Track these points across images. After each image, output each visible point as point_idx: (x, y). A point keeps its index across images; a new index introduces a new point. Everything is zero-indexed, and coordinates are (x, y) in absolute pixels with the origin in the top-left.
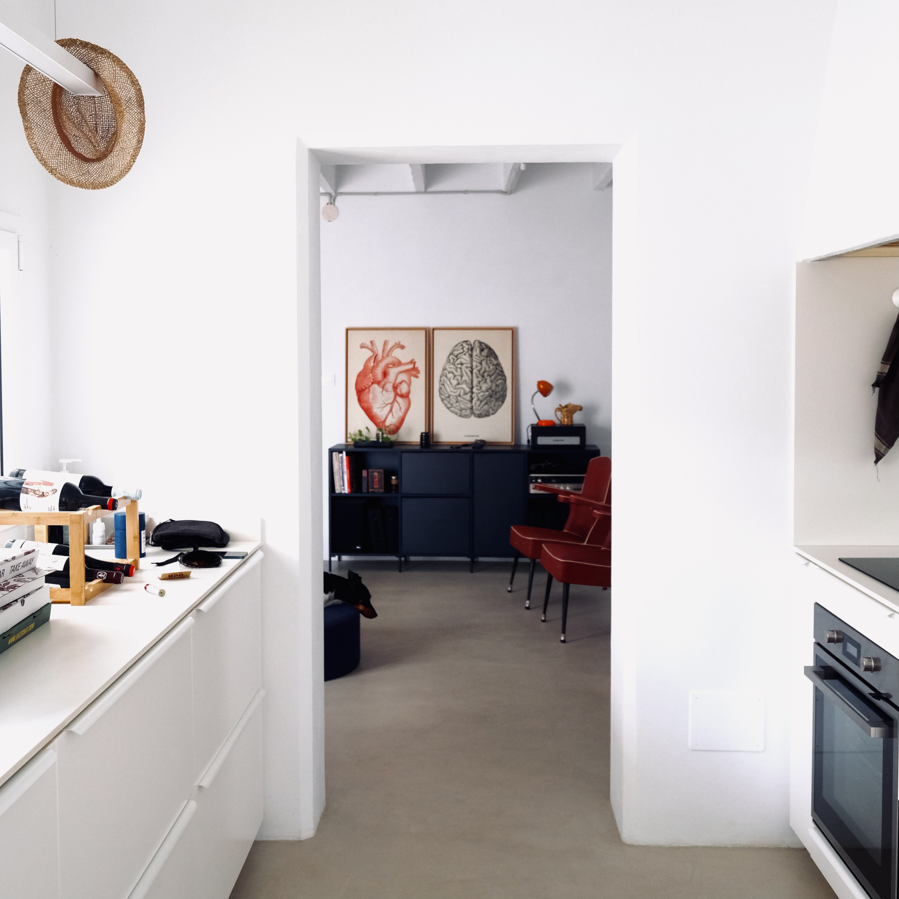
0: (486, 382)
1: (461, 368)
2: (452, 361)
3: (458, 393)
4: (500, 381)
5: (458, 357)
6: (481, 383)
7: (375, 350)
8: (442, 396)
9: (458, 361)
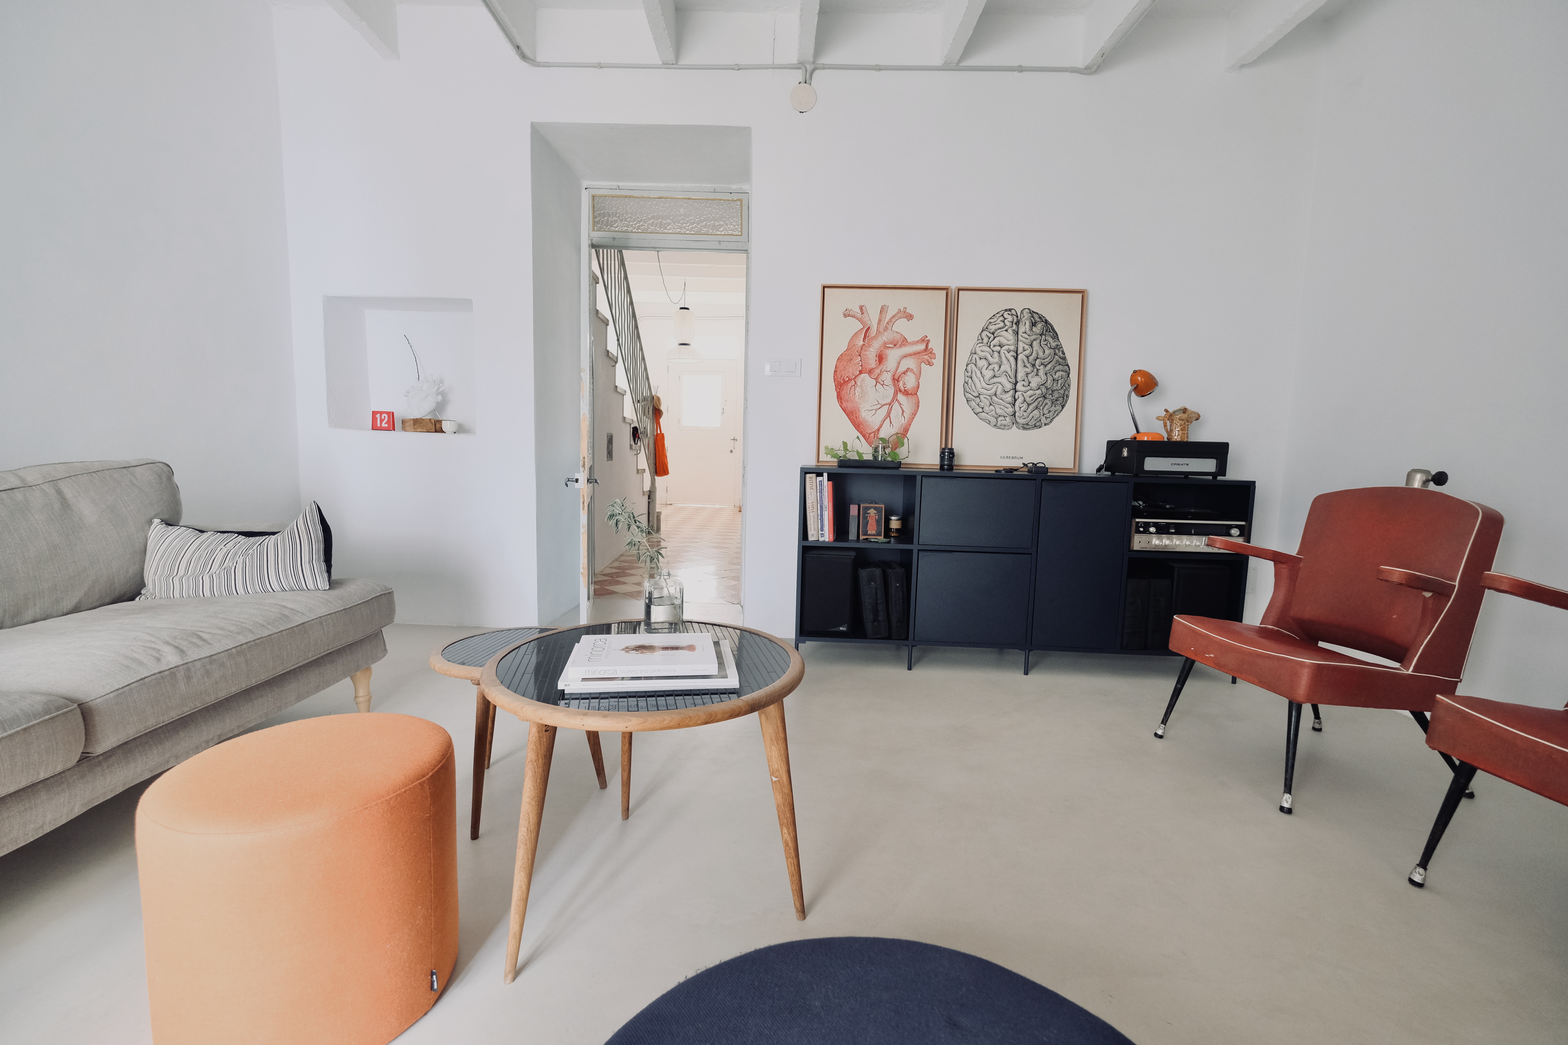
0: (1037, 375)
1: (999, 352)
2: (986, 340)
3: (993, 391)
4: (1059, 374)
5: (995, 335)
6: (1030, 376)
7: (866, 319)
8: (968, 395)
9: (996, 341)
